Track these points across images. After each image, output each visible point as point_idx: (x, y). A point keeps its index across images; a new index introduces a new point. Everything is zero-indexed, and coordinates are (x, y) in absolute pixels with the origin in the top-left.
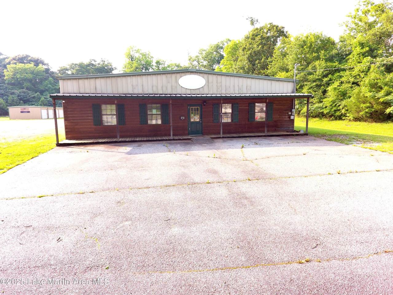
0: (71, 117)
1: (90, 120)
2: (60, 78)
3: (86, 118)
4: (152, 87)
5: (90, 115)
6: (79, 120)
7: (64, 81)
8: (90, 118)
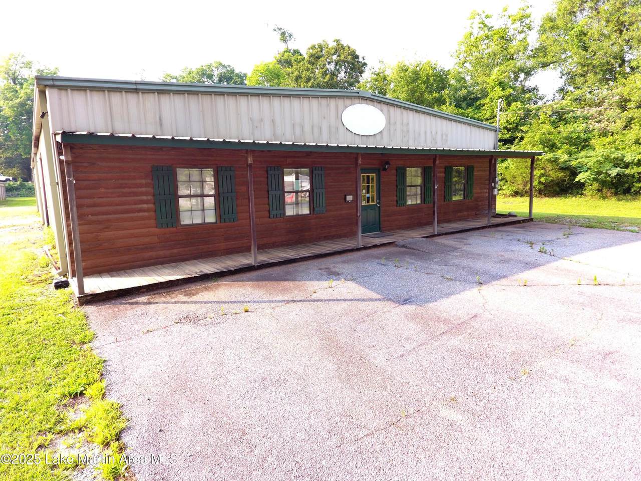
0: (88, 206)
1: (146, 214)
2: (51, 83)
3: (134, 207)
4: (294, 126)
5: (145, 198)
6: (115, 213)
7: (63, 93)
8: (145, 206)
